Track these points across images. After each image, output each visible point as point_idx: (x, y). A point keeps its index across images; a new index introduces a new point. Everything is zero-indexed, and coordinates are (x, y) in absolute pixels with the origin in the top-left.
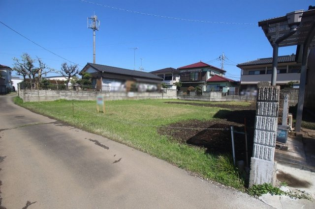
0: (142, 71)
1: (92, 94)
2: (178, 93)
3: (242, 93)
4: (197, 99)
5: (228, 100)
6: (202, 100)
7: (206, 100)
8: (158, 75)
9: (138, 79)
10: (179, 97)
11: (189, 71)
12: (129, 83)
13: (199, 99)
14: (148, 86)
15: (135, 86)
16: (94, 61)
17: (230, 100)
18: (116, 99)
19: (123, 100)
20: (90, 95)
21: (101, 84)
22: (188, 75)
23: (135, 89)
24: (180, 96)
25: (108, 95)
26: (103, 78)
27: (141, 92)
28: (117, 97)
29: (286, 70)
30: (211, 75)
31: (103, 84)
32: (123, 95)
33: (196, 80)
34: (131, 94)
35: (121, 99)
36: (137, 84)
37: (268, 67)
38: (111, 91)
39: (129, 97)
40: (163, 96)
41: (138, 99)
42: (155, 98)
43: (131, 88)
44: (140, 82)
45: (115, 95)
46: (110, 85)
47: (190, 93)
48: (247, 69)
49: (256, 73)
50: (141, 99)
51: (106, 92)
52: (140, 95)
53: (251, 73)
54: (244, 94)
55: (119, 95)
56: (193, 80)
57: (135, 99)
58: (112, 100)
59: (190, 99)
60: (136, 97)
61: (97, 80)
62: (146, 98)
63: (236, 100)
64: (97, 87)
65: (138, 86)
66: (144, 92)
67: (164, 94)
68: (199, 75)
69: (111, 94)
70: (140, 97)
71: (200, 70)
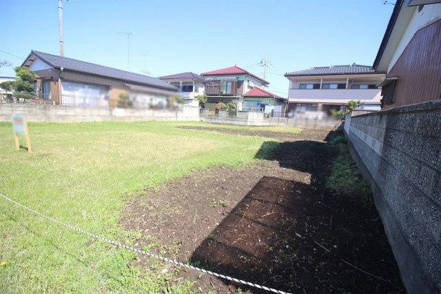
0: (146, 75)
1: (37, 110)
2: (201, 111)
3: (290, 114)
4: (228, 122)
5: (271, 124)
6: (237, 123)
7: (242, 123)
8: (171, 83)
9: (133, 87)
10: (202, 119)
11: (218, 78)
12: (115, 93)
13: (232, 122)
14: (151, 100)
15: (127, 98)
16: (62, 52)
17: (274, 124)
18: (90, 120)
19: (103, 123)
20: (30, 112)
21: (58, 91)
22: (217, 85)
23: (125, 104)
24: (204, 116)
25: (71, 112)
26: (63, 80)
27: (138, 109)
28: (91, 116)
29: (345, 85)
30: (249, 87)
31: (64, 92)
32: (103, 112)
33: (228, 93)
34: (119, 112)
35: (99, 120)
36: (132, 96)
37: (324, 80)
38: (80, 106)
39: (115, 117)
40: (176, 117)
41: (133, 120)
42: (164, 120)
43: (120, 102)
44: (138, 92)
45: (87, 112)
47: (220, 112)
48: (297, 81)
49: (309, 86)
50: (139, 120)
51: (67, 107)
52: (137, 114)
53: (303, 87)
54: (293, 116)
55: (95, 112)
56: (224, 93)
57: (127, 121)
58: (79, 121)
59: (219, 121)
60: (130, 117)
61: (52, 83)
62: (147, 119)
63: (282, 124)
64: (53, 96)
65: (134, 99)
66: (144, 109)
67: (180, 114)
68: (232, 86)
69: (79, 111)
70: (136, 117)
71: (234, 78)
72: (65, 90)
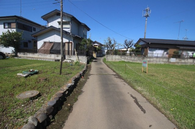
0: (186, 40)
1: (141, 59)
9: (182, 47)
12: (171, 51)
14: (193, 53)
15: (178, 53)
16: (145, 37)
18: (158, 63)
19: (165, 64)
20: (139, 59)
21: (147, 51)
23: (177, 56)
25: (152, 60)
26: (150, 47)
27: (184, 59)
31: (149, 52)
32: (165, 60)
34: (173, 60)
35: (163, 63)
36: (180, 52)
38: (155, 57)
39: (171, 62)
41: (180, 64)
43: (173, 55)
44: (183, 50)
45: (158, 60)
46: (154, 52)
50: (184, 64)
51: (150, 58)
52: (183, 61)
55: (161, 60)
57: (177, 64)
58: (154, 63)
60: (178, 63)
61: (145, 49)
62: (189, 64)
64: (145, 53)
65: (181, 53)
66: (187, 58)
69: (155, 59)
70: (182, 63)
72: (150, 51)
